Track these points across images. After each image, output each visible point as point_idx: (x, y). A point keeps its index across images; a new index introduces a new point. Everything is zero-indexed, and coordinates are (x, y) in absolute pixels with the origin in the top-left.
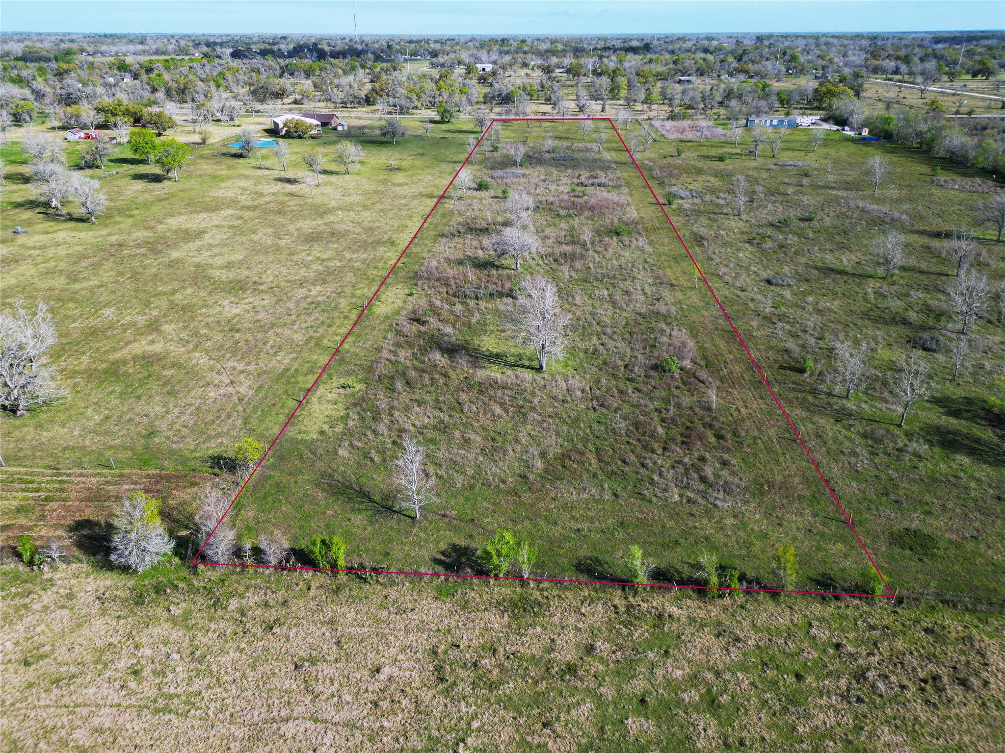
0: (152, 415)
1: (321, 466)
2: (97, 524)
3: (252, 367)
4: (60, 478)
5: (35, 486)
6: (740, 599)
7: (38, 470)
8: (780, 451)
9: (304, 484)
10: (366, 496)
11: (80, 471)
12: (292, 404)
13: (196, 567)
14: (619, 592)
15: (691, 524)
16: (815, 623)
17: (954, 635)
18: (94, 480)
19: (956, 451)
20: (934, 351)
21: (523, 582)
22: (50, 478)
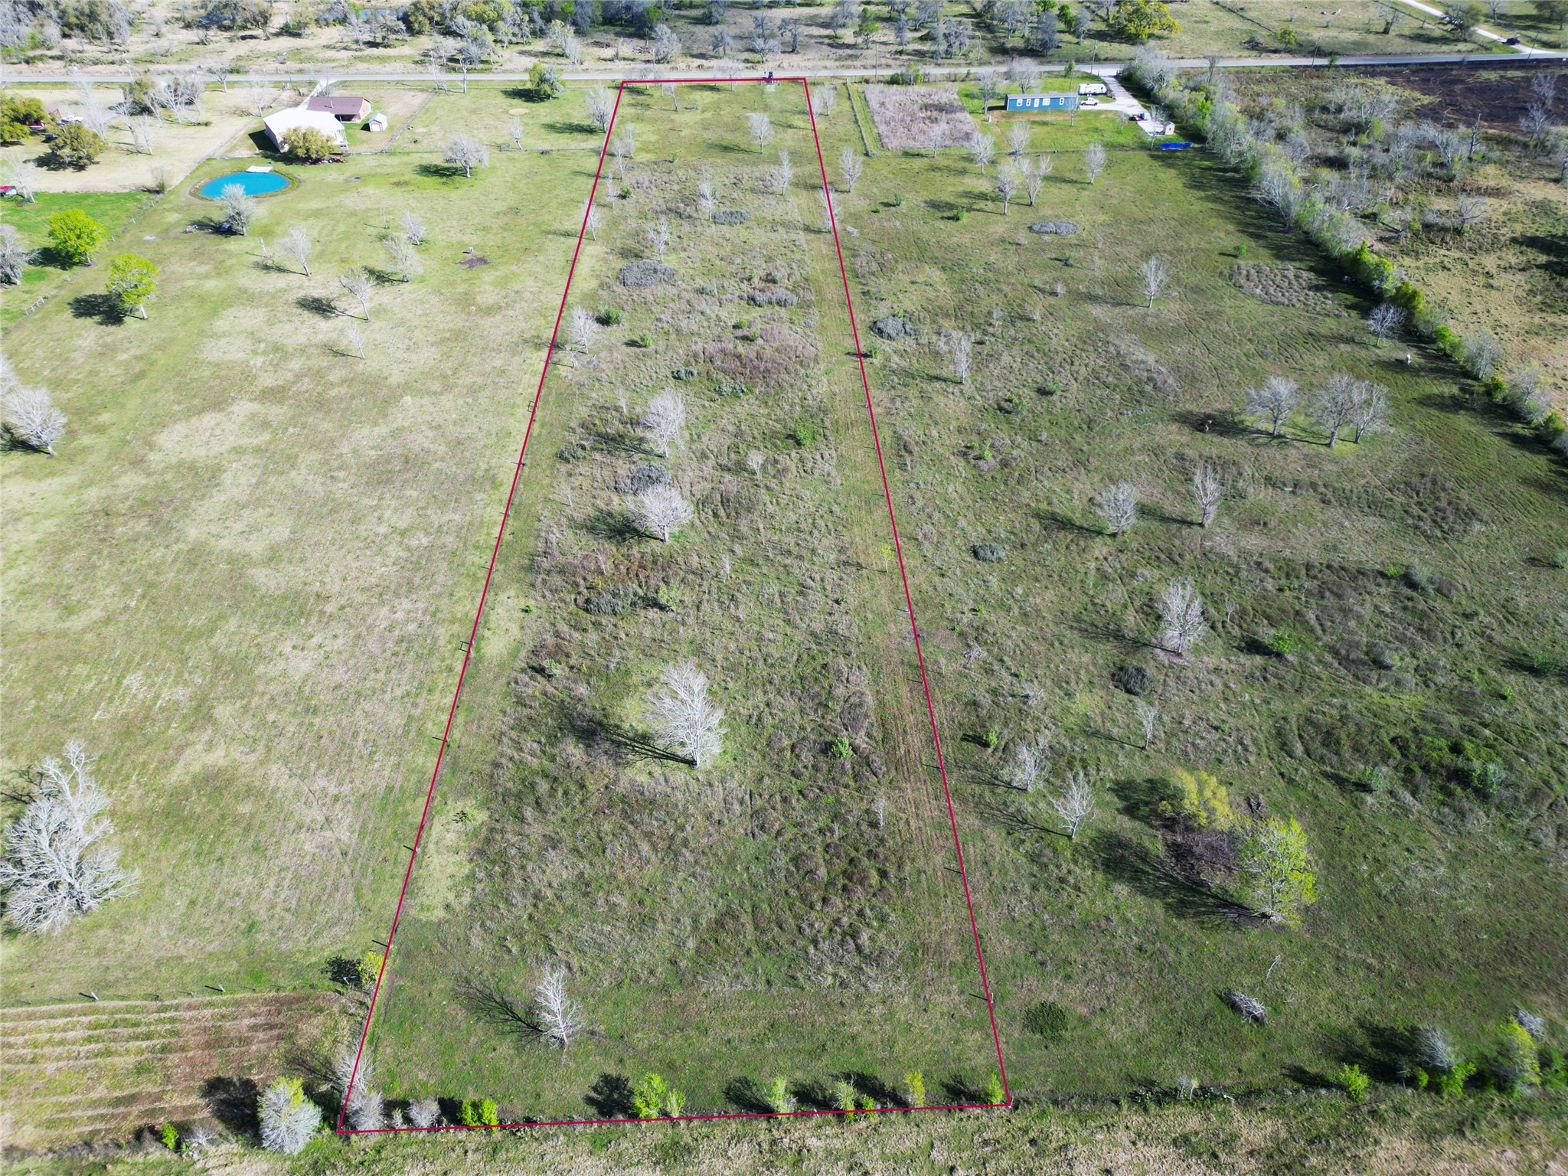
0: (244, 891)
1: (454, 966)
2: (230, 1082)
3: (346, 789)
4: (168, 1015)
5: (143, 1029)
6: (874, 1119)
7: (138, 1003)
8: (942, 893)
9: (439, 995)
10: (507, 1008)
11: (187, 1000)
12: (405, 855)
13: (348, 1138)
14: (764, 1125)
15: (840, 1019)
16: (937, 1143)
17: (1054, 1144)
18: (208, 1012)
19: (1119, 878)
20: (1136, 694)
21: (674, 1122)
22: (156, 1016)
